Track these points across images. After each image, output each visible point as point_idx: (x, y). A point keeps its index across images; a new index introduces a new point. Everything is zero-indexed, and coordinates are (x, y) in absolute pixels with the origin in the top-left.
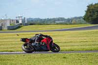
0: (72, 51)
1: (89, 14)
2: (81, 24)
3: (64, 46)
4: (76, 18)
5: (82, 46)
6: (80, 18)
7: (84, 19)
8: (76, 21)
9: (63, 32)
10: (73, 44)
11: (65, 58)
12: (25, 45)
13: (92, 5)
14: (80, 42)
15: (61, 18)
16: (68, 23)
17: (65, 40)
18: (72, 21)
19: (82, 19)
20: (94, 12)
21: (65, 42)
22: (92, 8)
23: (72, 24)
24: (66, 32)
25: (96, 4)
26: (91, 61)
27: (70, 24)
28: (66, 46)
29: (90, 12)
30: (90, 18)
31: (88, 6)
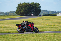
0: (9, 33)
1: (19, 9)
2: (14, 16)
3: (3, 30)
4: (11, 12)
5: (15, 29)
6: (13, 12)
7: (16, 13)
8: (11, 14)
9: (3, 21)
10: (9, 28)
11: (4, 37)
12: (19, 28)
13: (20, 4)
14: (14, 27)
15: (2, 12)
16: (6, 15)
17: (4, 26)
18: (8, 14)
19: (14, 13)
20: (22, 8)
21: (4, 27)
22: (21, 5)
23: (8, 16)
24: (4, 21)
25: (23, 3)
26: (20, 39)
27: (7, 16)
28: (5, 30)
29: (20, 9)
30: (19, 12)
31: (18, 5)
